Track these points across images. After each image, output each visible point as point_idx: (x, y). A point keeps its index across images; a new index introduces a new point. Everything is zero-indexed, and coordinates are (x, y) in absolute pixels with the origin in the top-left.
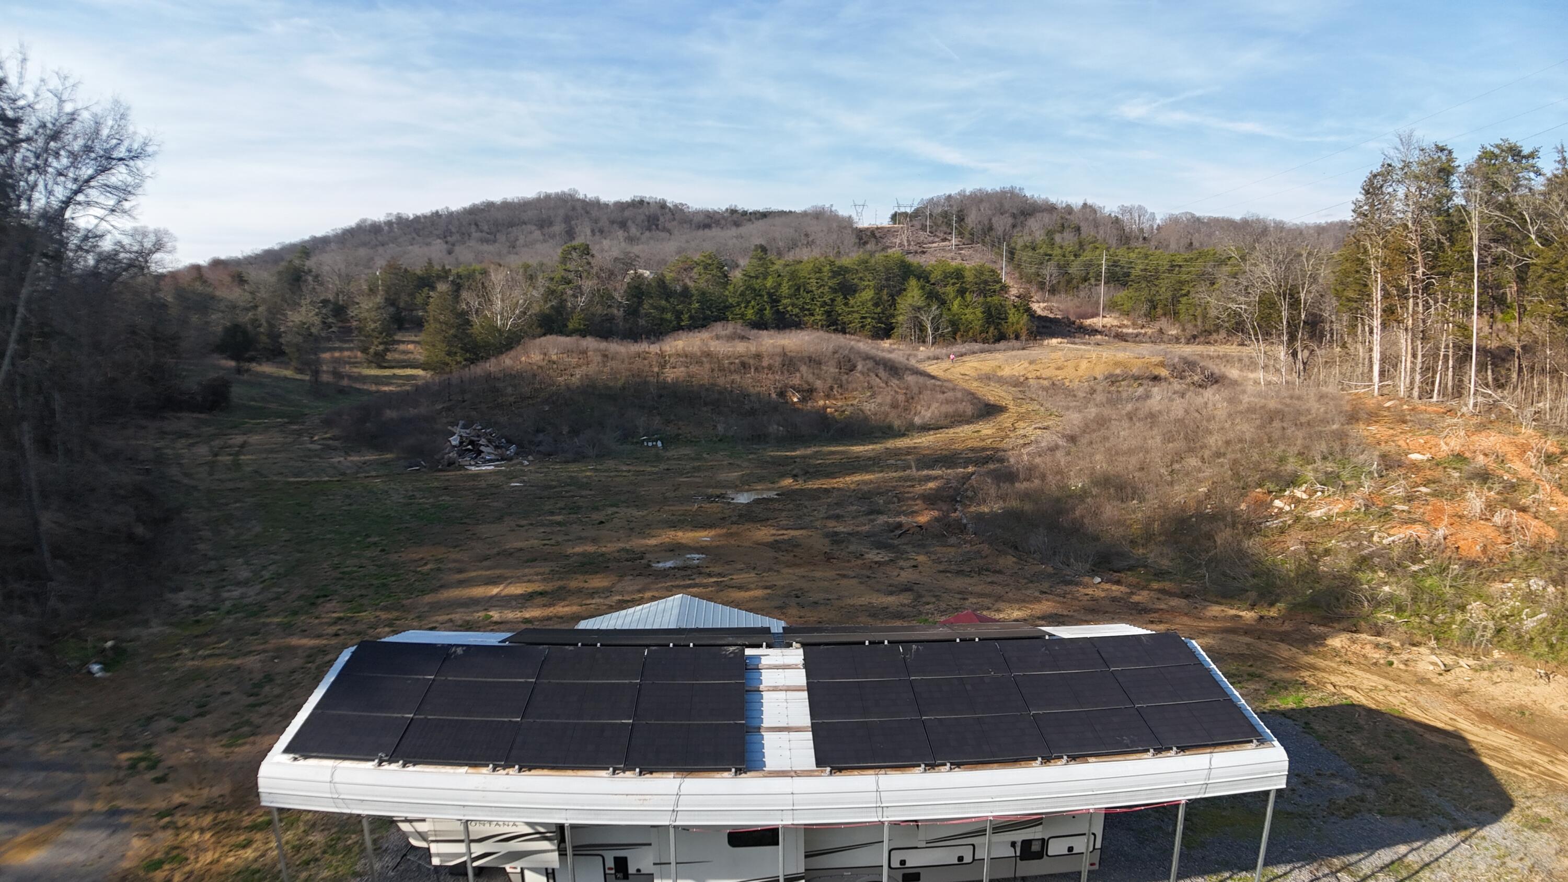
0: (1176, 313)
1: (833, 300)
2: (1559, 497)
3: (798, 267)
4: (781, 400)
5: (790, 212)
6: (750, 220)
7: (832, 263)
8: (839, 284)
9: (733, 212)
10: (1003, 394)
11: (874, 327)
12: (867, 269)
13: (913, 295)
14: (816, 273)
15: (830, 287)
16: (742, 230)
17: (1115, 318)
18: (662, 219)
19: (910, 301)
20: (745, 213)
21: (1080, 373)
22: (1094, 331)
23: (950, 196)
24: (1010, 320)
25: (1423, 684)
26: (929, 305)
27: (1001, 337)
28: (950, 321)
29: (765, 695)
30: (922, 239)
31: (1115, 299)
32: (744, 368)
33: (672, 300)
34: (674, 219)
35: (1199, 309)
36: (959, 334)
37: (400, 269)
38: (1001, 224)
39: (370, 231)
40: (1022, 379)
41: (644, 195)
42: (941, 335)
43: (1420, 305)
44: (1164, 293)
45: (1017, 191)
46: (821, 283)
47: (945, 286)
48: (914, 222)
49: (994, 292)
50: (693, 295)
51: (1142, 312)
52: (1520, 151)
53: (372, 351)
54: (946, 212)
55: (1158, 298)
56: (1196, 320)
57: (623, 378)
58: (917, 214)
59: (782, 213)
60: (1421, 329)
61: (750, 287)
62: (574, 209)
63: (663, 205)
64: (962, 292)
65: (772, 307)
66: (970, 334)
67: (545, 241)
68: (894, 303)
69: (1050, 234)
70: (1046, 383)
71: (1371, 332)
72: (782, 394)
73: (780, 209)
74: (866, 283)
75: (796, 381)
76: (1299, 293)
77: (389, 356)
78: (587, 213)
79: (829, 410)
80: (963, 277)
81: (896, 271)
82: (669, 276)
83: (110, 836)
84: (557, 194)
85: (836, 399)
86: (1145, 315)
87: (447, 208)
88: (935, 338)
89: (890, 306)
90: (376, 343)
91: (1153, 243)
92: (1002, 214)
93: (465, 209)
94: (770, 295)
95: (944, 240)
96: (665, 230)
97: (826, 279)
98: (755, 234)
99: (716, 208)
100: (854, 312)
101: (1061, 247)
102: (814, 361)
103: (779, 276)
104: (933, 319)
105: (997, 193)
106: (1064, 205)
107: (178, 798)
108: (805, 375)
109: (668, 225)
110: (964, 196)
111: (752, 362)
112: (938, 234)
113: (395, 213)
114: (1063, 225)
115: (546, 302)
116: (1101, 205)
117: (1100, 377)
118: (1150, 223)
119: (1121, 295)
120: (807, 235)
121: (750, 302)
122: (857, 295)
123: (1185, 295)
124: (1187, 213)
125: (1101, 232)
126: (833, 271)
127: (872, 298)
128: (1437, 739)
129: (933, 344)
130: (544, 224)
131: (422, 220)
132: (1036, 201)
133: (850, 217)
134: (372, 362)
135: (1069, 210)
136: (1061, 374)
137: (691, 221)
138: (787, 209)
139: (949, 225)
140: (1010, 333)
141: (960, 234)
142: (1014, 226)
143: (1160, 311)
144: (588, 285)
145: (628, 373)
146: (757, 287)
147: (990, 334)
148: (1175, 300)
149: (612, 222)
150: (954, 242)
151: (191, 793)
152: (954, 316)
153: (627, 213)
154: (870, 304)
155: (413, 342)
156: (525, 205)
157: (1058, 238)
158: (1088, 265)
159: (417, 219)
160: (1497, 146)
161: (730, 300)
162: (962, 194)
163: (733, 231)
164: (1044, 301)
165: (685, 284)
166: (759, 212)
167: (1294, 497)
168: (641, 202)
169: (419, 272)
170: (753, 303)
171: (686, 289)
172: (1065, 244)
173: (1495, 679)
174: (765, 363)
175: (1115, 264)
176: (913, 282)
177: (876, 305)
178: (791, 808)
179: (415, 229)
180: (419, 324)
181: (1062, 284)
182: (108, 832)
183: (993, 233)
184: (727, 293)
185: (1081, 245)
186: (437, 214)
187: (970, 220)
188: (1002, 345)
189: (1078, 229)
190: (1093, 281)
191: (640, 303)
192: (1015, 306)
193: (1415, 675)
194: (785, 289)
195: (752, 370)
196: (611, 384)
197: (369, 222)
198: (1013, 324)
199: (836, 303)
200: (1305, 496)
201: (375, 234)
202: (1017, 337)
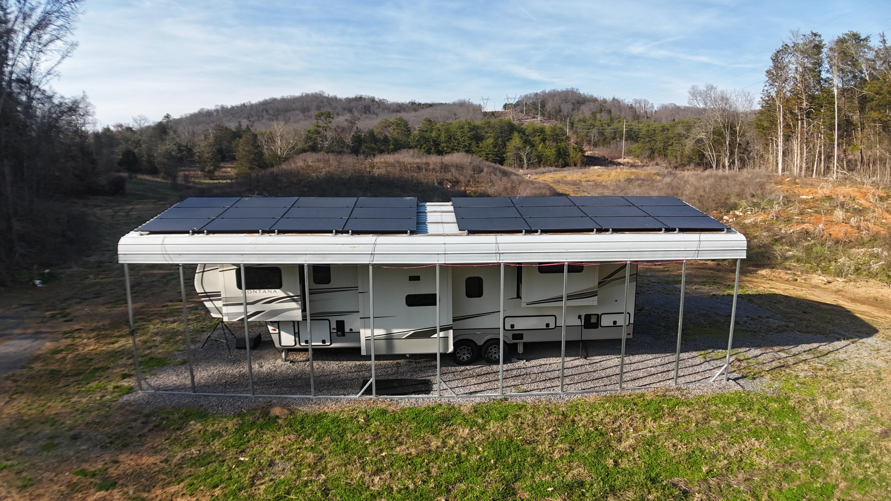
0: (666, 156)
1: (470, 144)
2: (887, 215)
3: (450, 126)
4: (440, 187)
5: (446, 104)
6: (423, 108)
7: (469, 124)
8: (473, 135)
9: (413, 104)
10: (567, 189)
11: (493, 159)
12: (489, 127)
13: (516, 141)
14: (460, 129)
15: (468, 137)
16: (418, 113)
17: (631, 159)
18: (372, 108)
19: (514, 144)
20: (420, 104)
21: (611, 178)
22: (619, 164)
23: (537, 94)
24: (571, 156)
25: (816, 288)
26: (525, 147)
27: (566, 165)
28: (537, 155)
29: (428, 214)
30: (521, 117)
31: (631, 149)
32: (419, 169)
33: (378, 144)
34: (379, 108)
35: (679, 152)
36: (542, 163)
37: (223, 127)
38: (566, 108)
39: (206, 115)
40: (578, 182)
41: (362, 94)
42: (532, 164)
43: (805, 123)
44: (659, 145)
45: (575, 90)
46: (463, 134)
47: (534, 136)
48: (516, 109)
49: (562, 140)
50: (390, 141)
51: (646, 155)
52: (860, 37)
53: (207, 169)
54: (535, 102)
55: (655, 147)
56: (677, 158)
57: (350, 174)
58: (518, 104)
59: (441, 104)
60: (805, 137)
61: (422, 137)
62: (322, 102)
63: (373, 100)
64: (544, 140)
65: (435, 148)
66: (549, 163)
67: (305, 119)
68: (505, 145)
69: (594, 114)
70: (591, 183)
71: (777, 146)
72: (441, 183)
73: (440, 102)
74: (489, 135)
75: (449, 176)
76: (735, 127)
77: (216, 173)
78: (330, 104)
79: (468, 192)
80: (545, 132)
81: (506, 128)
82: (376, 131)
83: (33, 342)
84: (312, 94)
85: (472, 187)
86: (648, 157)
87: (250, 102)
88: (528, 165)
89: (503, 148)
90: (209, 165)
91: (653, 119)
92: (566, 103)
93: (260, 102)
94: (434, 141)
95: (534, 118)
96: (374, 113)
97: (466, 132)
98: (425, 114)
99: (403, 102)
100: (482, 151)
101: (600, 121)
102: (460, 168)
103: (439, 130)
104: (527, 154)
105: (564, 91)
106: (602, 99)
107: (77, 327)
108: (454, 174)
109: (376, 111)
110: (545, 93)
111: (423, 166)
112: (530, 114)
113: (220, 105)
114: (601, 109)
115: (306, 143)
116: (623, 99)
117: (622, 180)
118: (651, 109)
119: (634, 146)
120: (455, 114)
121: (422, 145)
122: (484, 141)
123: (671, 145)
124: (672, 104)
125: (623, 113)
126: (469, 128)
127: (492, 143)
128: (826, 307)
129: (527, 168)
130: (305, 110)
131: (236, 109)
132: (585, 96)
133: (480, 105)
134: (207, 176)
135: (605, 101)
136: (600, 179)
137: (389, 108)
138: (443, 102)
139: (536, 109)
140: (571, 162)
141: (543, 115)
142: (573, 110)
143: (656, 154)
144: (330, 134)
145: (352, 171)
146: (427, 137)
147: (560, 163)
148: (665, 149)
149: (344, 109)
150: (539, 119)
151: (86, 325)
152: (539, 153)
153: (352, 104)
154: (491, 146)
155: (230, 167)
156: (294, 100)
157: (598, 116)
158: (616, 130)
159: (233, 108)
160: (846, 34)
161: (411, 144)
162: (544, 93)
163: (413, 114)
164: (590, 151)
165: (385, 135)
166: (428, 104)
167: (735, 214)
168: (361, 98)
169: (234, 130)
170: (424, 145)
171: (386, 137)
172: (602, 119)
173: (858, 286)
174: (431, 167)
175: (631, 130)
176: (516, 134)
177: (495, 147)
178: (444, 253)
179: (231, 114)
180: (233, 159)
181: (600, 141)
182: (32, 340)
183: (562, 113)
184: (409, 140)
185: (611, 120)
186: (244, 105)
187: (548, 106)
188: (566, 168)
189: (610, 112)
190: (618, 139)
191: (360, 145)
192: (574, 148)
193: (811, 284)
194: (443, 138)
195: (424, 170)
196: (343, 177)
197: (205, 110)
198: (573, 158)
199: (472, 146)
200: (741, 214)
201: (209, 116)
202: (575, 165)
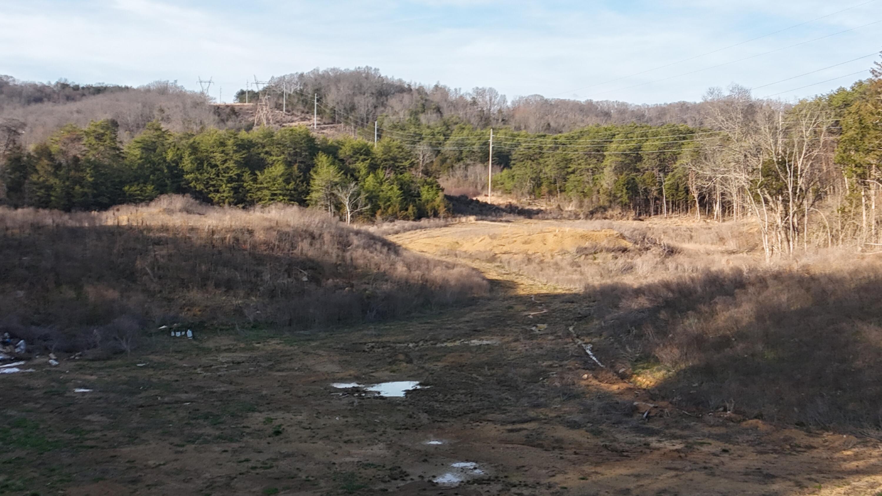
0: (563, 191)
1: (240, 176)
3: (198, 141)
4: (290, 280)
6: (85, 95)
8: (245, 158)
9: (64, 86)
13: (325, 170)
14: (219, 146)
19: (323, 176)
20: (76, 88)
24: (425, 197)
26: (345, 182)
27: (421, 215)
28: (368, 198)
30: (279, 117)
35: (588, 186)
36: (379, 211)
38: (363, 103)
42: (359, 213)
44: (550, 172)
46: (226, 157)
49: (404, 168)
55: (542, 175)
64: (373, 169)
66: (390, 211)
68: (306, 179)
72: (288, 272)
74: (274, 158)
80: (372, 154)
81: (303, 146)
86: (530, 194)
89: (303, 182)
91: (514, 124)
92: (361, 93)
94: (171, 169)
95: (304, 119)
97: (231, 152)
99: (45, 82)
100: (263, 187)
104: (350, 196)
105: (352, 72)
106: (418, 86)
112: (296, 113)
114: (423, 105)
118: (504, 105)
123: (572, 173)
124: (534, 95)
126: (237, 145)
127: (282, 175)
129: (351, 222)
132: (392, 82)
137: (19, 94)
138: (123, 84)
139: (307, 103)
140: (429, 210)
142: (376, 106)
143: (544, 189)
147: (410, 210)
148: (561, 179)
150: (314, 121)
152: (370, 193)
157: (423, 118)
158: (461, 144)
166: (92, 87)
172: (432, 123)
181: (435, 164)
183: (355, 113)
185: (447, 125)
187: (330, 98)
188: (424, 222)
192: (427, 183)
198: (429, 201)
199: (243, 179)
202: (436, 215)
